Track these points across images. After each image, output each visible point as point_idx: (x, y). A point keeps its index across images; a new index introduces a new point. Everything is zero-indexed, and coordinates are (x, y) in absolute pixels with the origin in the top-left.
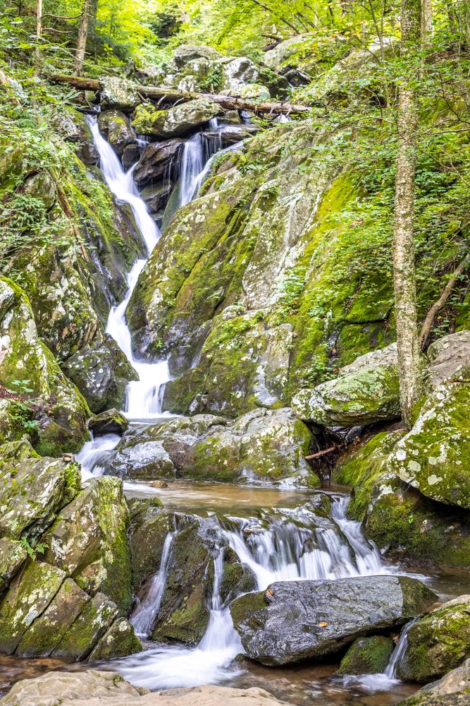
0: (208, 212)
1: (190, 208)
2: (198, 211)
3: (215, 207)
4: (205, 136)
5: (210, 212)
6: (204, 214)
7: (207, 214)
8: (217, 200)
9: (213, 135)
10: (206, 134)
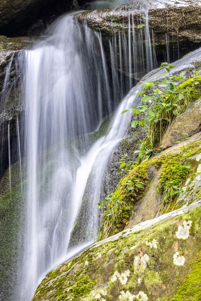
0: (154, 279)
1: (92, 270)
2: (123, 278)
3: (179, 261)
4: (93, 26)
5: (166, 280)
6: (142, 287)
7: (155, 287)
8: (186, 236)
9: (122, 20)
10: (95, 16)
